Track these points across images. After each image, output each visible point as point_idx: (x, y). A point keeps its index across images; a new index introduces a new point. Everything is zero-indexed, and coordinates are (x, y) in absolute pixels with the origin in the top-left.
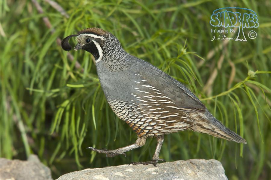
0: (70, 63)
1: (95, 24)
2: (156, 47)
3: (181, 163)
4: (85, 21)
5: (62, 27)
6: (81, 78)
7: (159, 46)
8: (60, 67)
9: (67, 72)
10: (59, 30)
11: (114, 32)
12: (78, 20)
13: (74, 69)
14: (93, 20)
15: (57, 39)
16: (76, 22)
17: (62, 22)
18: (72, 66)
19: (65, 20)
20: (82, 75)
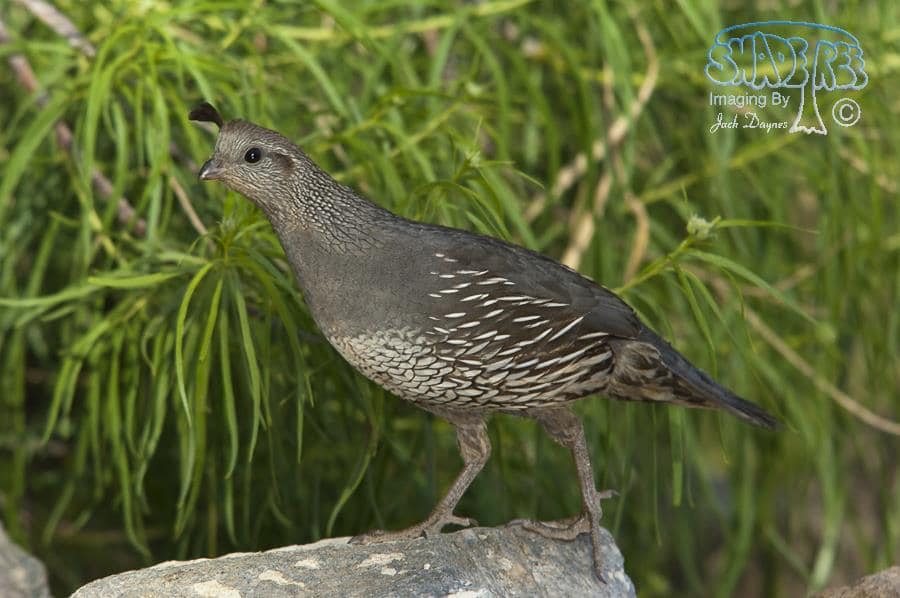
0: (100, 207)
1: (179, 73)
2: (386, 146)
3: (480, 536)
4: (145, 66)
5: (70, 84)
6: (138, 254)
7: (393, 144)
8: (69, 223)
9: (94, 235)
10: (60, 97)
11: (243, 99)
12: (125, 63)
13: (116, 225)
14: (173, 62)
15: (55, 126)
16: (118, 69)
17: (72, 72)
18: (109, 215)
19: (83, 64)
20: (141, 246)
